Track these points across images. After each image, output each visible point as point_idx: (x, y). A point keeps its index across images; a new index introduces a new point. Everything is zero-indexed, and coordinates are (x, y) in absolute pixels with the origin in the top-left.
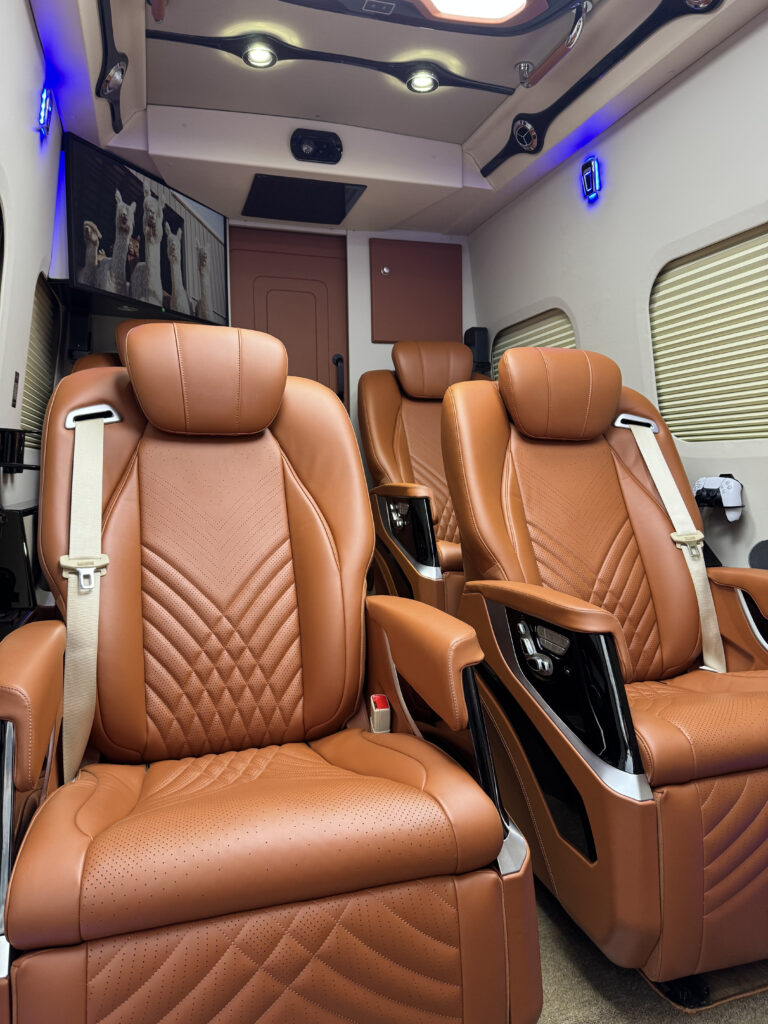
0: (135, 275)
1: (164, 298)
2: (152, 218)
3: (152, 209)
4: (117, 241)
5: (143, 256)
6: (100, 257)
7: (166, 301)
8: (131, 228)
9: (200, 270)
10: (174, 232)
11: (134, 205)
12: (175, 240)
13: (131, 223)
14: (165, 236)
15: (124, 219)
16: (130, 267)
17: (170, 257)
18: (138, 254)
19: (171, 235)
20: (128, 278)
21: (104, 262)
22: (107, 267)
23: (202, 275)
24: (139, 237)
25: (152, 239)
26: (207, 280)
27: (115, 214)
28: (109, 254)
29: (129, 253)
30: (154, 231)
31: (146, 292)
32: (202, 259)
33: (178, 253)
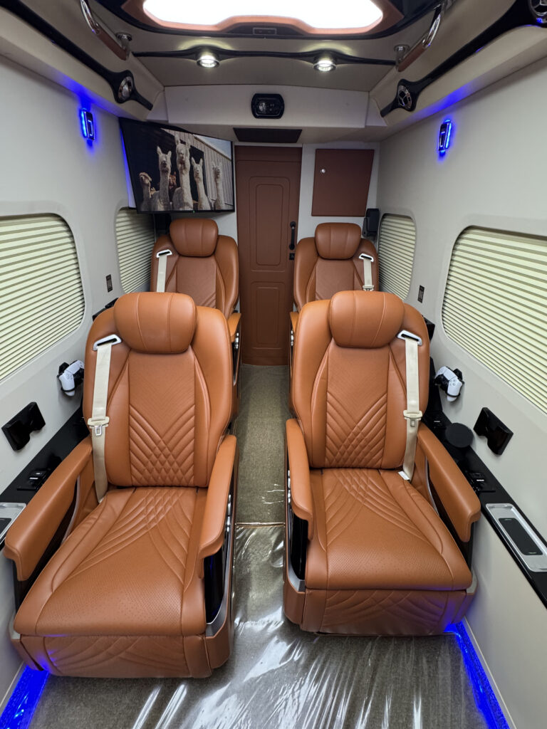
0: (175, 196)
1: (194, 204)
2: (183, 158)
3: (182, 152)
4: (161, 179)
5: (179, 184)
6: (152, 192)
7: (195, 206)
8: (170, 168)
9: (216, 181)
10: (198, 162)
11: (170, 153)
12: (198, 167)
13: (169, 166)
14: (192, 167)
15: (164, 164)
16: (171, 193)
17: (196, 179)
18: (175, 184)
19: (195, 165)
20: (171, 200)
21: (155, 195)
22: (157, 197)
23: (217, 184)
24: (175, 173)
25: (184, 171)
26: (220, 187)
27: (158, 162)
28: (157, 189)
29: (170, 185)
30: (184, 166)
31: (183, 204)
32: (217, 174)
33: (201, 175)
